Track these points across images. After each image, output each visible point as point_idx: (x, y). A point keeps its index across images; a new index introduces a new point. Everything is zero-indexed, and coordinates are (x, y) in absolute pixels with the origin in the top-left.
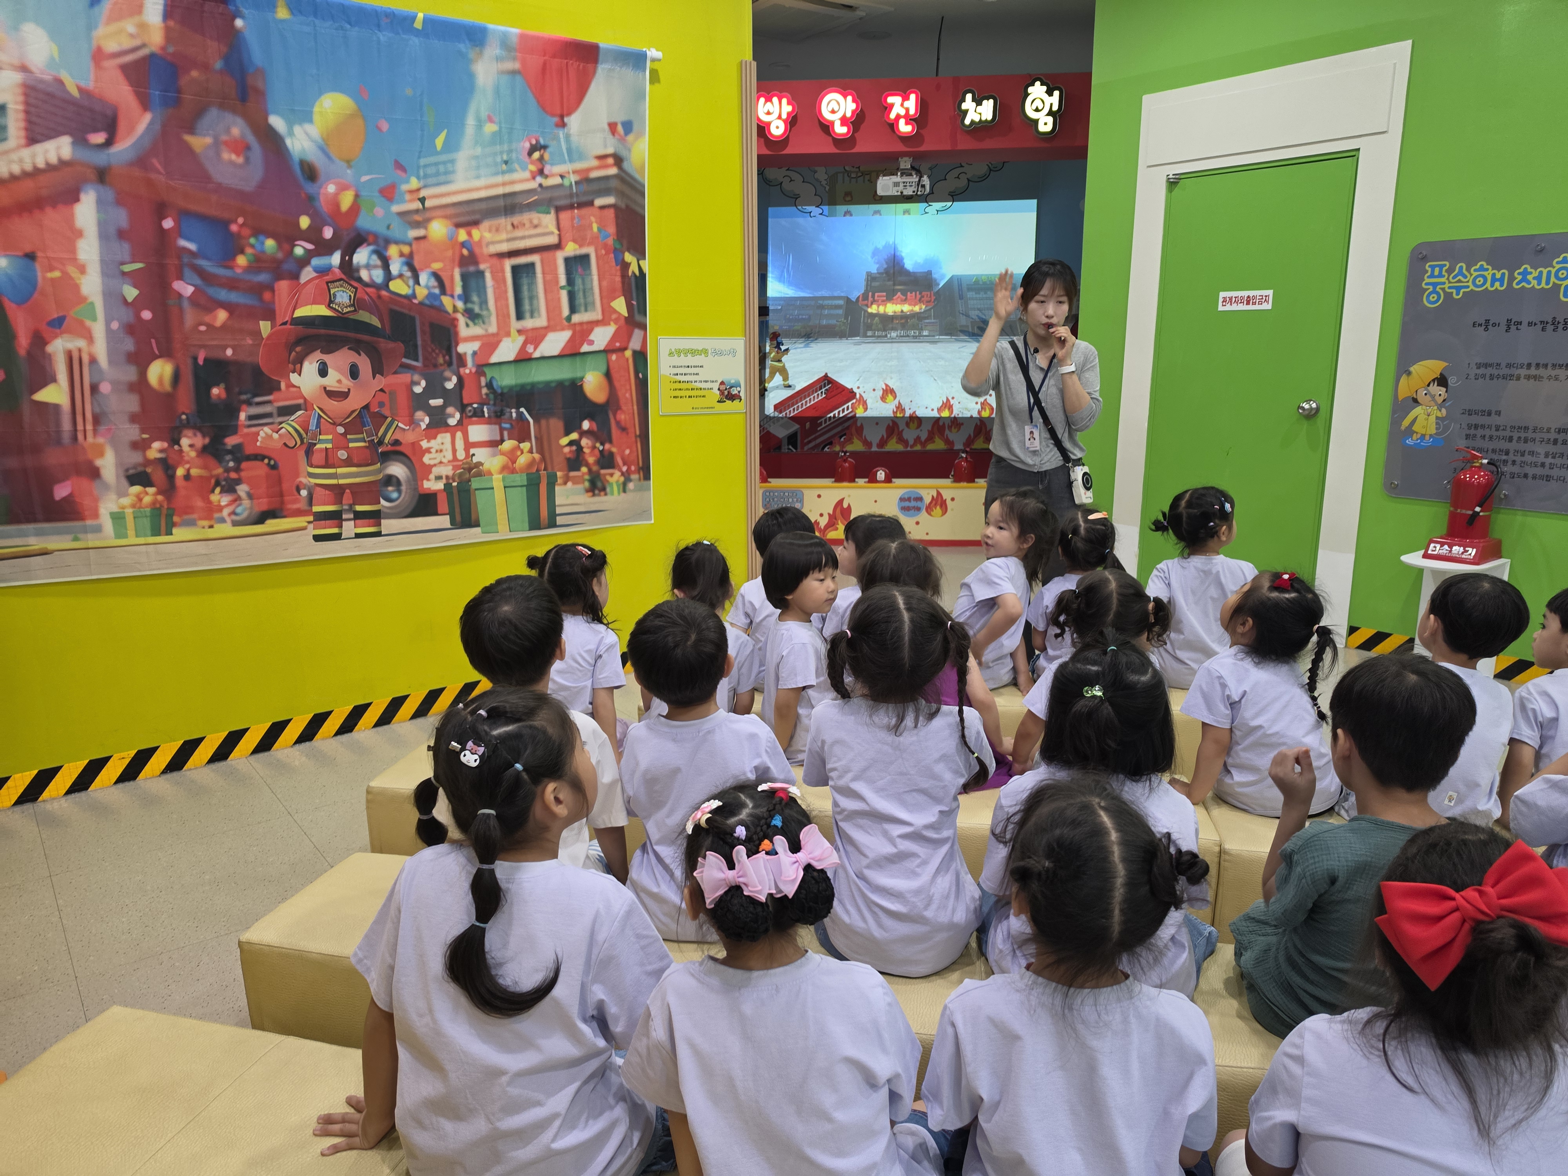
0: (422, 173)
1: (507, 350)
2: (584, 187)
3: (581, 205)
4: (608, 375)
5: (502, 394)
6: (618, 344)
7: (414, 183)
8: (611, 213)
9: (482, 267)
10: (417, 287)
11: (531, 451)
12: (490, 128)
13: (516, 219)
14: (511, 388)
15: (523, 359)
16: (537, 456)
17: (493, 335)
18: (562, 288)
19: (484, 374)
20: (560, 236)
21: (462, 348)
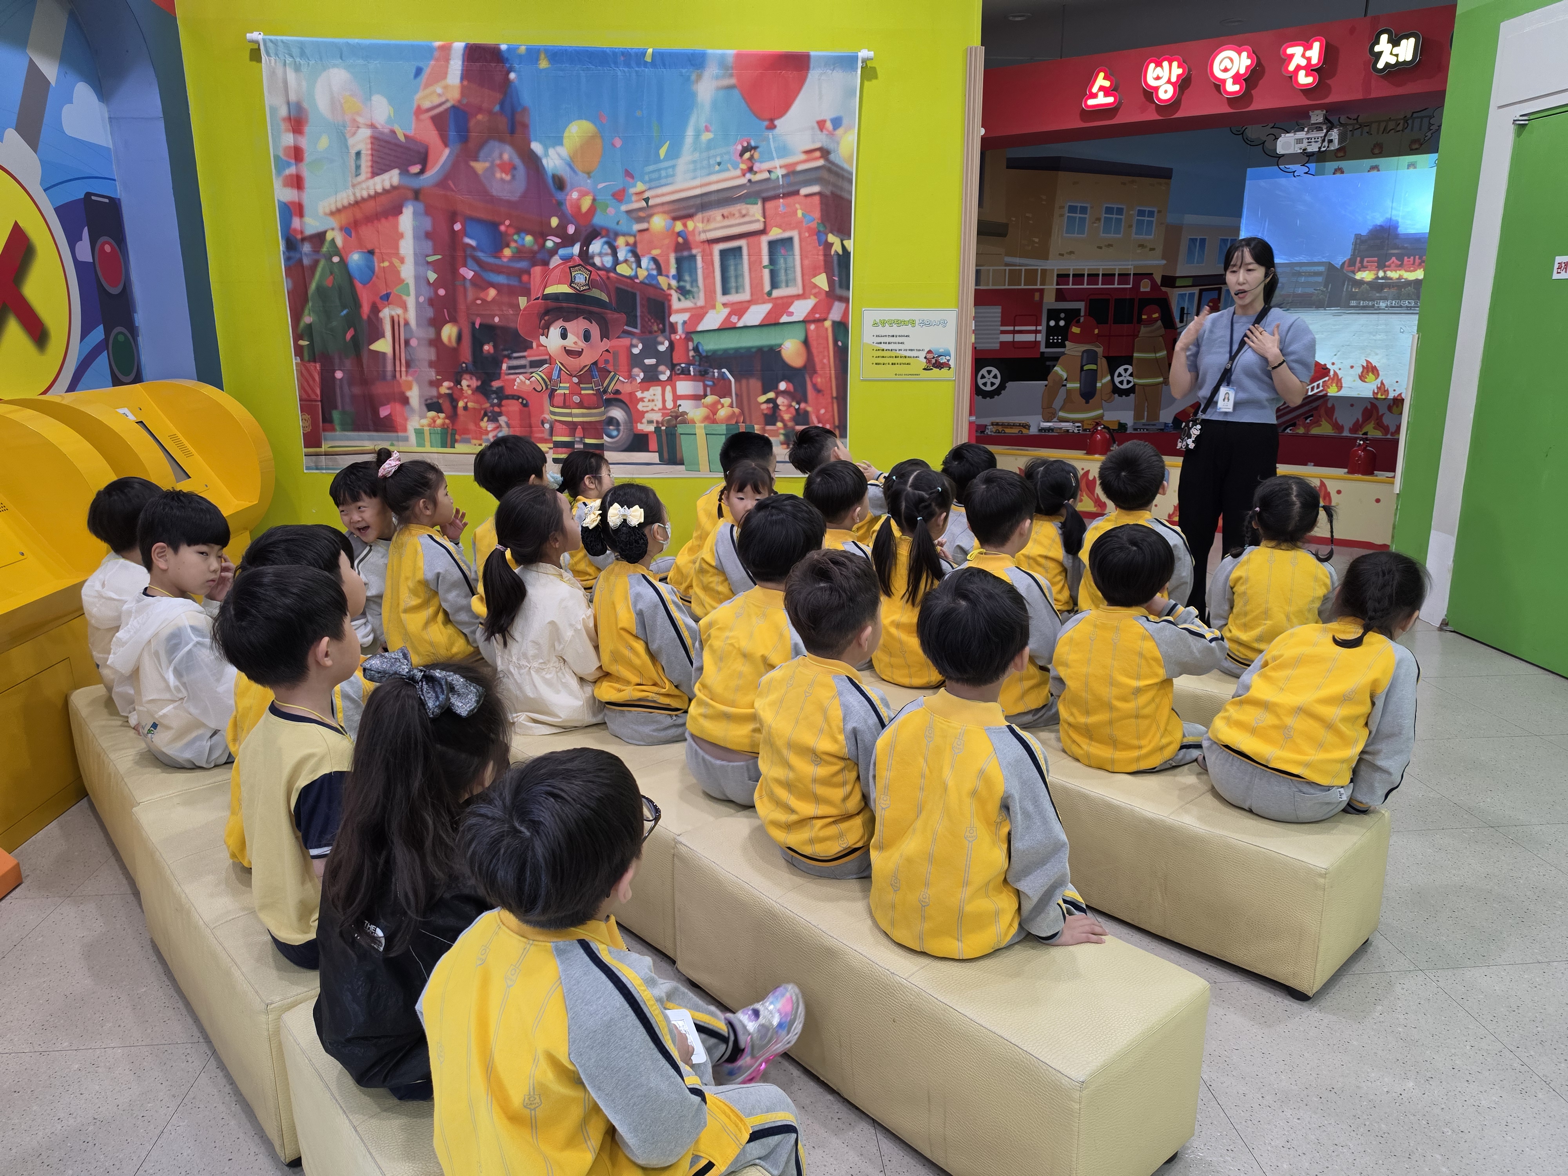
0: (647, 178)
1: (713, 320)
2: (792, 179)
3: (786, 195)
4: (806, 343)
5: (707, 357)
6: (817, 316)
7: (640, 187)
8: (817, 199)
9: (694, 251)
10: (639, 269)
11: (731, 406)
12: (706, 136)
13: (726, 211)
14: (715, 352)
15: (727, 328)
16: (737, 410)
17: (701, 307)
18: (765, 267)
19: (692, 340)
20: (765, 222)
21: (673, 319)
